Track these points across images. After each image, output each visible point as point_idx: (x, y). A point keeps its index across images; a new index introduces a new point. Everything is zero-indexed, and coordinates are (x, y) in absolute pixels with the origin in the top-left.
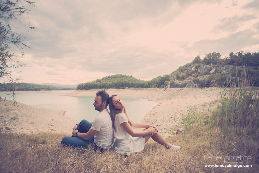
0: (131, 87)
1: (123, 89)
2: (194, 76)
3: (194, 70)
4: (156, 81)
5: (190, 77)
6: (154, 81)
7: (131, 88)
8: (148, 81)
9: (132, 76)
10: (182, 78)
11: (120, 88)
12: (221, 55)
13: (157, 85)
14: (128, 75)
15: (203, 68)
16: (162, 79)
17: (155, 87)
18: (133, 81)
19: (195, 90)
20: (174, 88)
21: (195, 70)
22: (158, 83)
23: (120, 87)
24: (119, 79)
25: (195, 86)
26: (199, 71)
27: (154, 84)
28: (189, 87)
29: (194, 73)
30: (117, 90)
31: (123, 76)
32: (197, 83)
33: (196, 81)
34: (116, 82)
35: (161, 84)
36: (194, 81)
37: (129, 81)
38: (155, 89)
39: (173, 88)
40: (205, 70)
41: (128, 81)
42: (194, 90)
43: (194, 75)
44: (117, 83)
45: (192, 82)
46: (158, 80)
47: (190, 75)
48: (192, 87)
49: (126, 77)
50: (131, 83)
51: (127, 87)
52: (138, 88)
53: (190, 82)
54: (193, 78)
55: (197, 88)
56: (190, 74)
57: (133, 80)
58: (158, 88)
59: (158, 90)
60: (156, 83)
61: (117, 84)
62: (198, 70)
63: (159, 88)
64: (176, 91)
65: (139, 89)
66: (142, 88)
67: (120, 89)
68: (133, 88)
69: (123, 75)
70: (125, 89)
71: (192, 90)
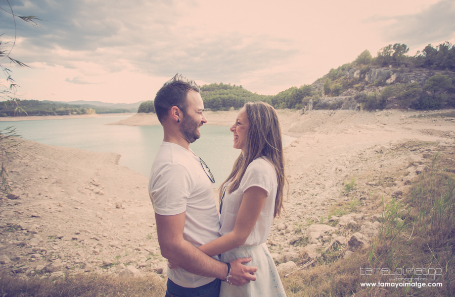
1: (224, 110)
2: (357, 89)
3: (358, 76)
4: (285, 97)
5: (349, 90)
6: (284, 96)
8: (272, 96)
9: (241, 87)
10: (335, 92)
11: (218, 110)
12: (408, 49)
13: (289, 103)
14: (234, 85)
15: (374, 74)
16: (298, 93)
17: (284, 108)
18: (243, 96)
19: (357, 114)
20: (319, 111)
21: (360, 76)
22: (290, 100)
23: (220, 107)
24: (218, 92)
25: (359, 108)
26: (366, 79)
27: (283, 103)
28: (346, 109)
29: (358, 83)
30: (213, 112)
31: (226, 87)
32: (363, 101)
33: (360, 98)
34: (211, 98)
35: (296, 102)
36: (356, 98)
37: (236, 96)
38: (284, 111)
39: (317, 111)
40: (377, 78)
41: (233, 96)
42: (355, 115)
43: (356, 86)
44: (214, 100)
45: (354, 99)
46: (290, 94)
47: (349, 87)
48: (353, 109)
49: (231, 88)
50: (241, 101)
51: (232, 108)
53: (350, 99)
54: (355, 92)
55: (362, 110)
56: (349, 85)
57: (244, 94)
58: (289, 110)
59: (290, 112)
60: (286, 99)
61: (213, 102)
62: (364, 77)
63: (292, 110)
64: (322, 115)
67: (219, 112)
69: (224, 84)
70: (228, 110)
71: (352, 114)
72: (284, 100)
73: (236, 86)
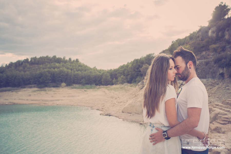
0: (74, 83)
1: (54, 87)
2: (215, 50)
3: (214, 35)
4: (125, 69)
5: (204, 53)
6: (123, 69)
7: (74, 85)
8: (111, 70)
9: (77, 60)
11: (46, 86)
13: (129, 77)
14: (70, 59)
16: (139, 63)
17: (122, 83)
18: (77, 71)
19: (221, 84)
21: (217, 35)
22: (130, 73)
23: (48, 83)
24: (49, 66)
25: (222, 75)
27: (122, 76)
29: (215, 43)
30: (39, 89)
31: (59, 61)
34: (38, 72)
35: (137, 76)
37: (70, 71)
38: (122, 86)
42: (217, 86)
43: (214, 46)
44: (41, 75)
46: (130, 66)
48: (213, 78)
49: (65, 62)
50: (75, 75)
51: (63, 84)
52: (88, 86)
54: (214, 55)
57: (80, 68)
58: (129, 85)
59: (129, 87)
61: (40, 77)
62: (223, 36)
63: (132, 84)
65: (91, 88)
66: (97, 85)
67: (46, 88)
68: (77, 86)
69: (57, 57)
70: (58, 87)
71: (211, 85)
72: (124, 73)
73: (72, 60)
